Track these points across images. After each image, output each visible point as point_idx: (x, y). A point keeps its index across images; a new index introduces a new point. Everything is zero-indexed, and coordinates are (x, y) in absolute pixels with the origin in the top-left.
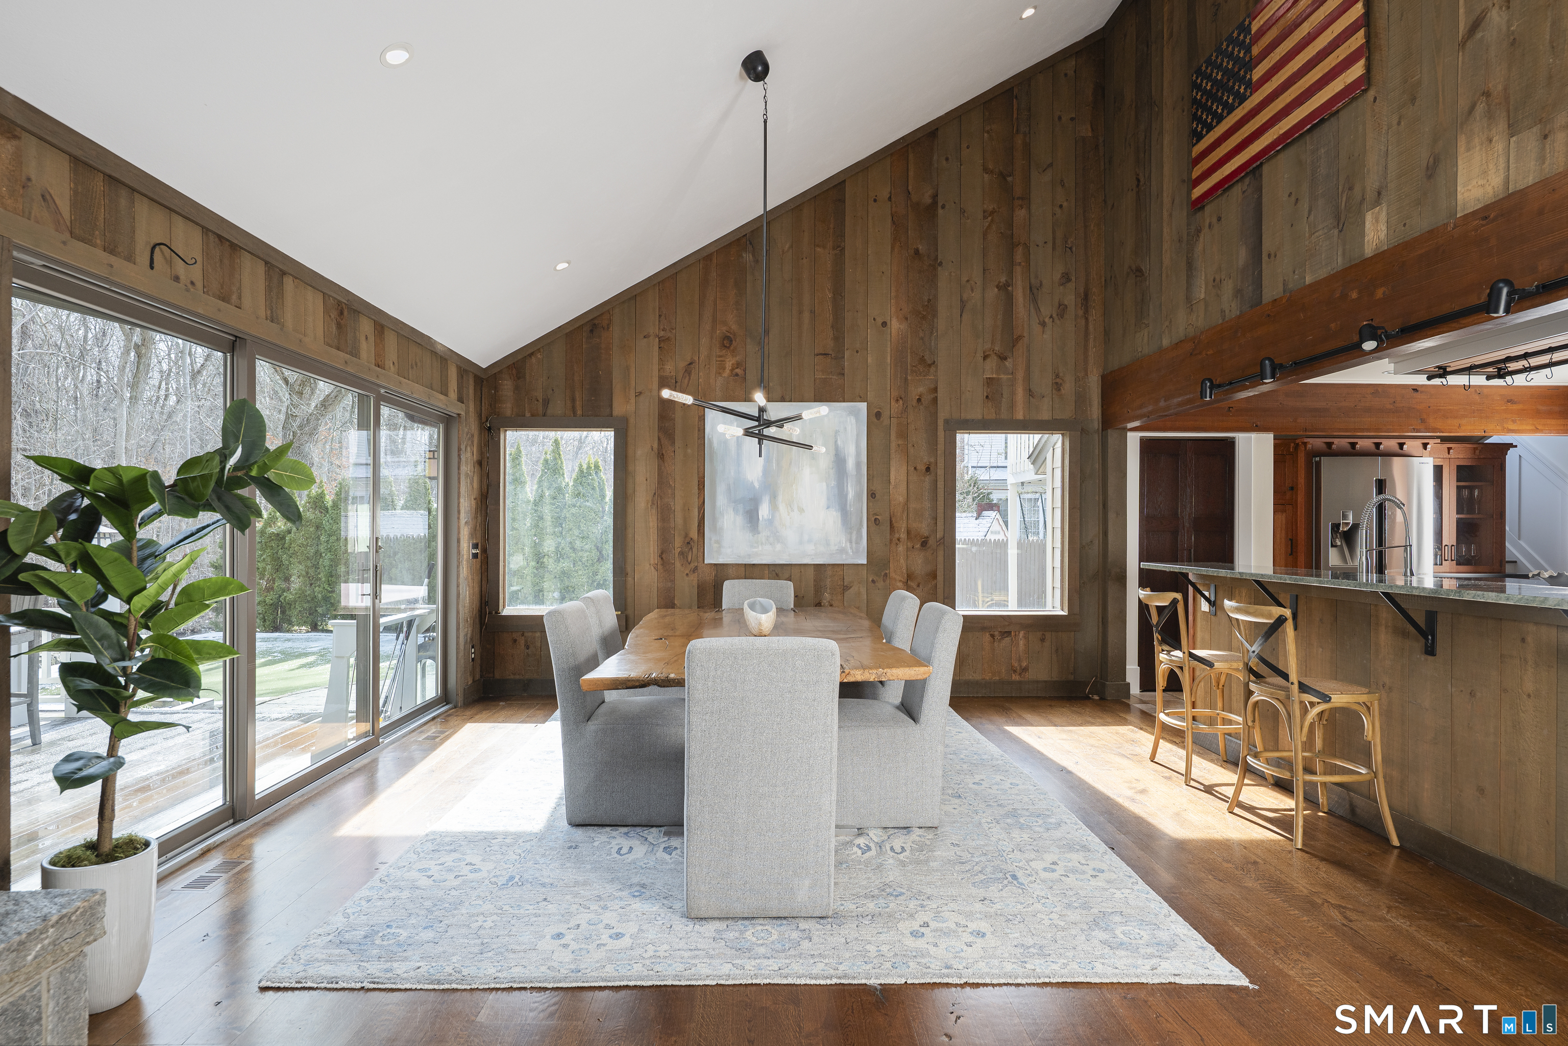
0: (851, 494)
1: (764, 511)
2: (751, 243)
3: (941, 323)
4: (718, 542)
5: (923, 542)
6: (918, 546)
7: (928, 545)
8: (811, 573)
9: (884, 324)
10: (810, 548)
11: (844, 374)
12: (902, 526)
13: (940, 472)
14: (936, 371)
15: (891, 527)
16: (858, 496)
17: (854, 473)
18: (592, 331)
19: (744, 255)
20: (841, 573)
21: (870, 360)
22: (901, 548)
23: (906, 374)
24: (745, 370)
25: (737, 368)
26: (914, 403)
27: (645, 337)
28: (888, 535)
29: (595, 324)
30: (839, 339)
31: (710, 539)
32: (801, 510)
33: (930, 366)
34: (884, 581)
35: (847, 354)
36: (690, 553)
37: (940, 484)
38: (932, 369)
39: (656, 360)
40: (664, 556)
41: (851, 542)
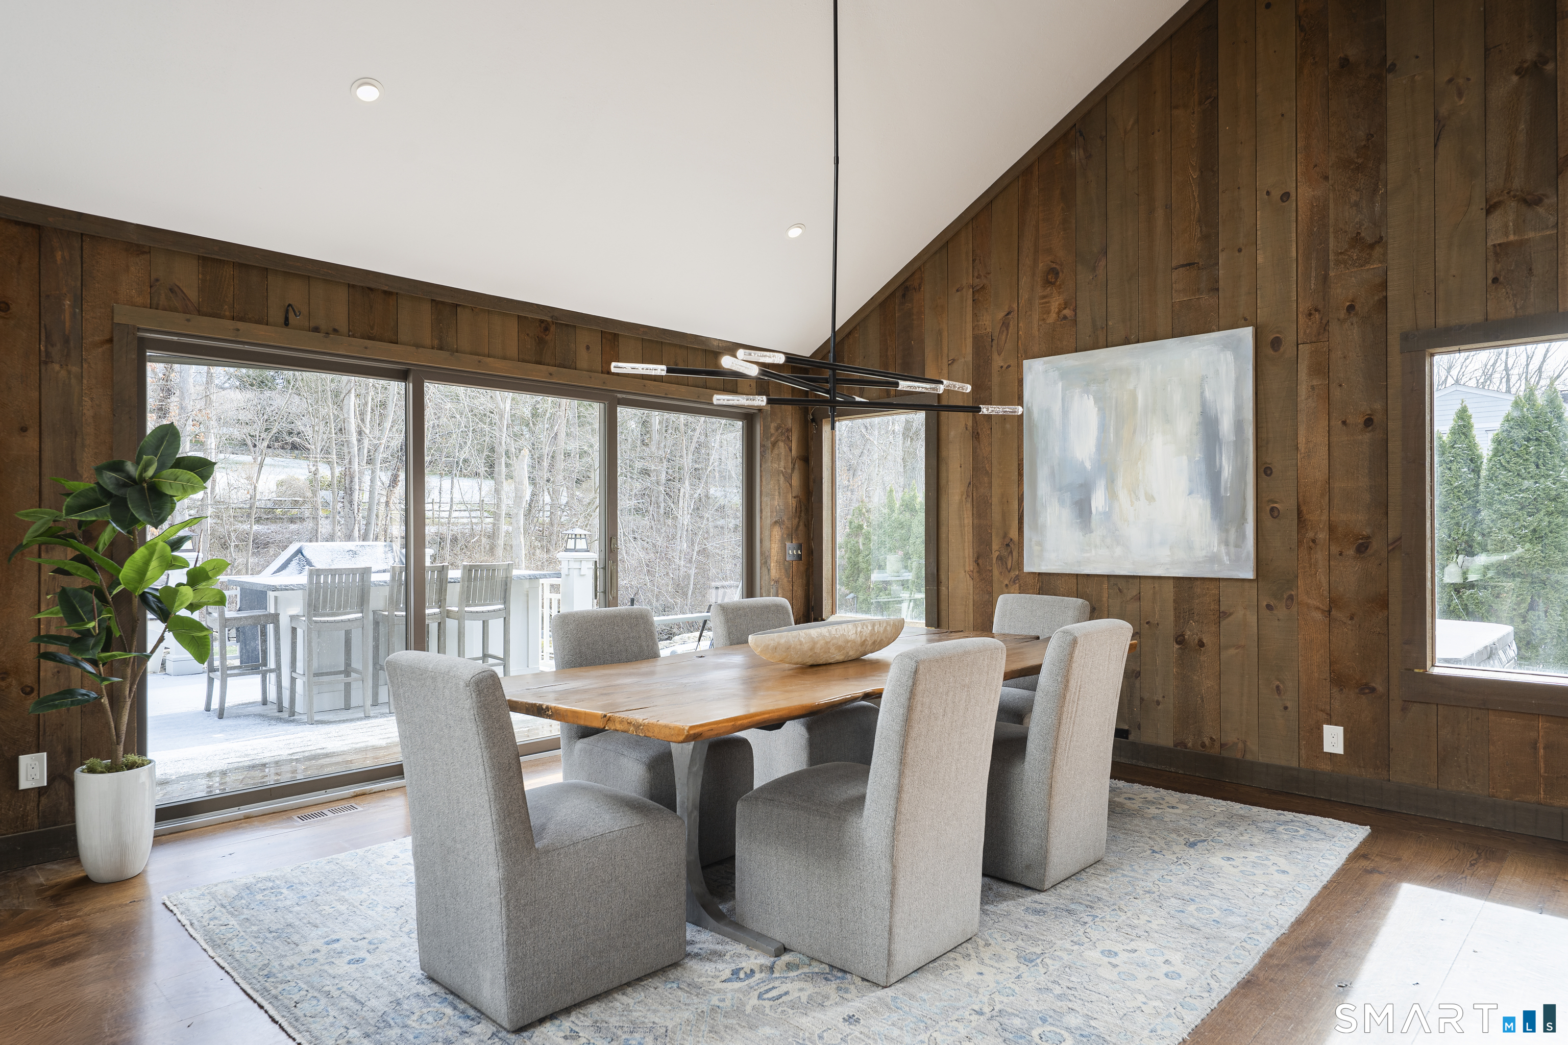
0: (1227, 470)
1: (1098, 501)
2: (1081, 134)
3: (1394, 170)
4: (1040, 544)
5: (1362, 544)
6: (1351, 552)
7: (1370, 551)
8: (1169, 591)
9: (1285, 196)
10: (1163, 554)
11: (1218, 290)
12: (1318, 517)
13: (1394, 425)
14: (1385, 254)
15: (1299, 518)
16: (1240, 473)
17: (1232, 438)
18: (904, 296)
19: (1073, 153)
20: (1215, 592)
21: (1260, 260)
22: (1320, 556)
23: (1326, 268)
24: (1075, 310)
25: (1065, 308)
26: (1342, 314)
27: (957, 291)
28: (1295, 534)
29: (907, 287)
30: (1210, 239)
31: (1030, 540)
32: (1151, 499)
33: (1372, 246)
34: (1288, 608)
35: (1222, 258)
36: (1010, 557)
37: (1395, 446)
38: (1378, 251)
39: (969, 317)
40: (980, 561)
41: (1227, 544)
